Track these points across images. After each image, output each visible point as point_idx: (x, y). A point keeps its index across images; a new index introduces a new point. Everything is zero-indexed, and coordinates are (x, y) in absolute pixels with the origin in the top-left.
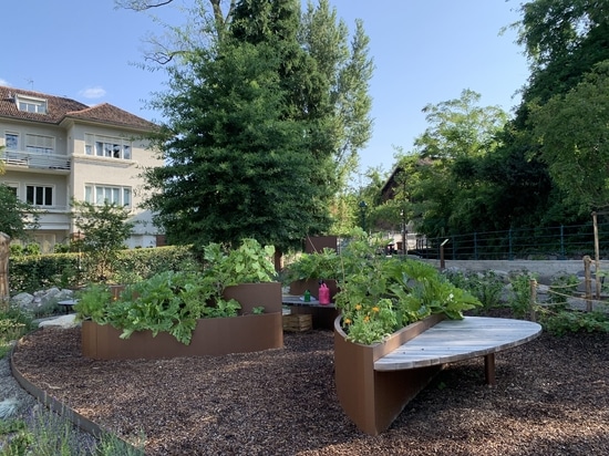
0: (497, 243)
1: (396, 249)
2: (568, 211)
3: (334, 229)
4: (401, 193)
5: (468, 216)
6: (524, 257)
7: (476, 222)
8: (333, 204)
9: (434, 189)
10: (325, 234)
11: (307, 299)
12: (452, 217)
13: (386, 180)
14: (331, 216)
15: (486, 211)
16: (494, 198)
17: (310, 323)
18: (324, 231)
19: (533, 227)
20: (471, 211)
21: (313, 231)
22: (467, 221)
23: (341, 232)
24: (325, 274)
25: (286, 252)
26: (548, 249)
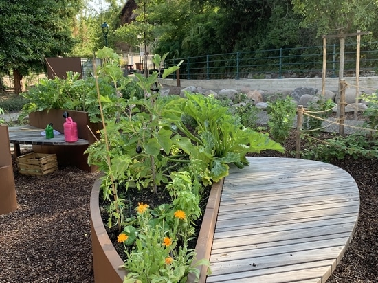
0: (223, 64)
1: (135, 69)
2: (283, 36)
3: (76, 50)
4: (142, 15)
5: (199, 39)
6: (245, 75)
7: (206, 45)
8: (74, 25)
9: (169, 13)
10: (68, 55)
11: (50, 134)
12: (186, 40)
13: (122, 5)
14: (73, 36)
15: (214, 35)
16: (221, 23)
17: (55, 164)
18: (67, 51)
19: (252, 49)
20: (202, 35)
21: (55, 51)
22: (199, 44)
23: (83, 54)
24: (70, 104)
25: (27, 74)
26: (264, 69)
